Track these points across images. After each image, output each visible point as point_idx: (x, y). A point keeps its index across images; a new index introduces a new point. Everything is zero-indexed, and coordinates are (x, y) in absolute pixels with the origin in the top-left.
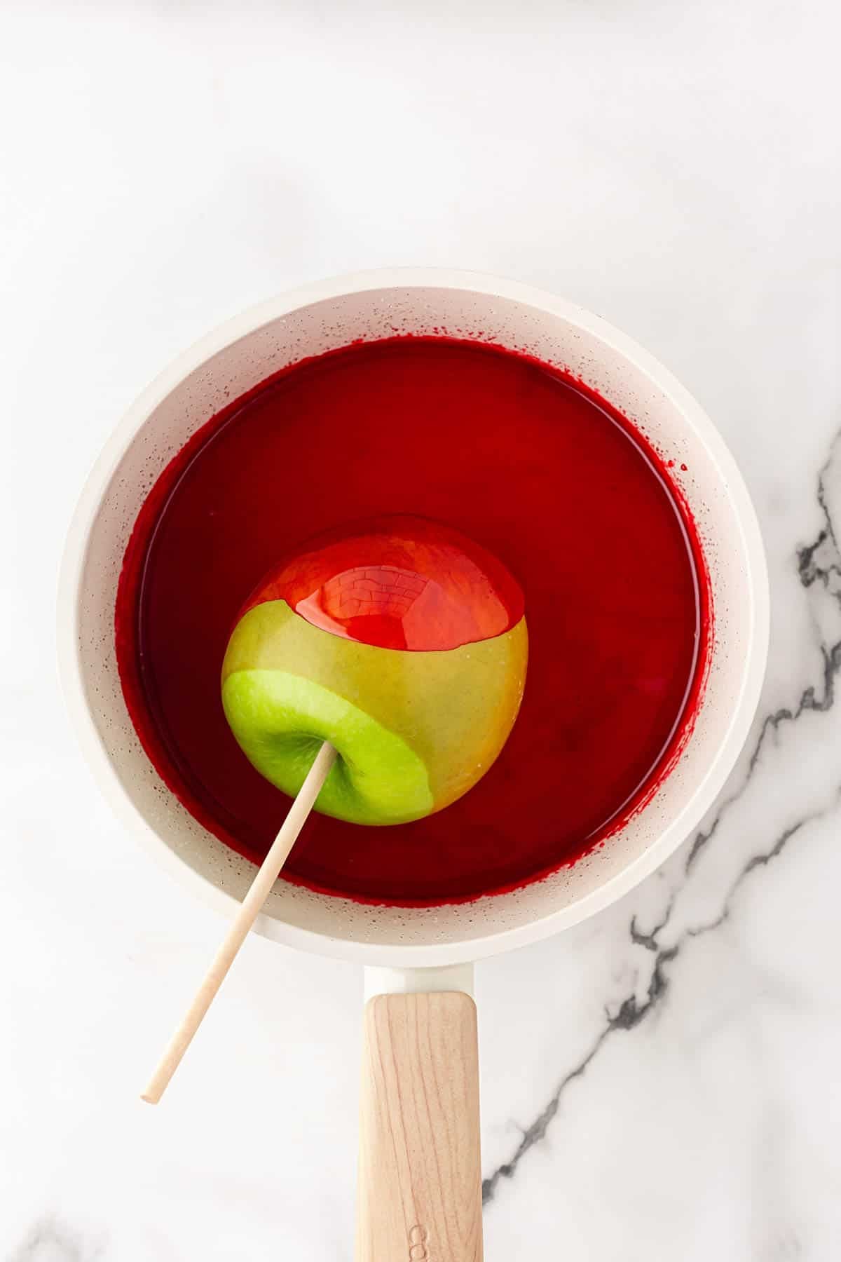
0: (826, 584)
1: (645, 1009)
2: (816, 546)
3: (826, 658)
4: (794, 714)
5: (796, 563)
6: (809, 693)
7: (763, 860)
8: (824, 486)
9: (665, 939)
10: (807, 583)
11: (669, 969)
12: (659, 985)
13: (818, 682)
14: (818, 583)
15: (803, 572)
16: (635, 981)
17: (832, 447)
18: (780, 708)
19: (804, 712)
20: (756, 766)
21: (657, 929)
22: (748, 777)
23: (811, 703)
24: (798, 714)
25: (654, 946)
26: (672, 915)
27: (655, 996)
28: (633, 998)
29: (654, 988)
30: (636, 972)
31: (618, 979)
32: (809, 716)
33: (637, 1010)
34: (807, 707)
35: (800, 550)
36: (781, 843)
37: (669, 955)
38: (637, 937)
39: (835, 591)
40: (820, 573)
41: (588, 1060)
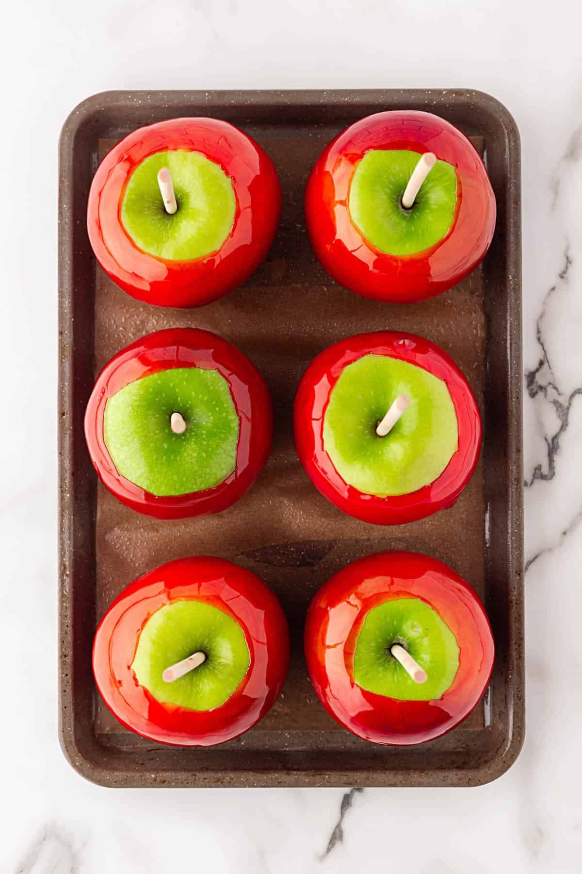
0: (546, 396)
2: (537, 370)
3: (548, 444)
4: (529, 483)
5: (525, 382)
6: (539, 468)
8: (541, 330)
10: (533, 395)
13: (544, 461)
14: (540, 395)
15: (529, 388)
17: (544, 303)
19: (535, 480)
23: (540, 475)
24: (532, 483)
32: (539, 484)
34: (537, 478)
35: (527, 374)
39: (552, 400)
40: (541, 388)
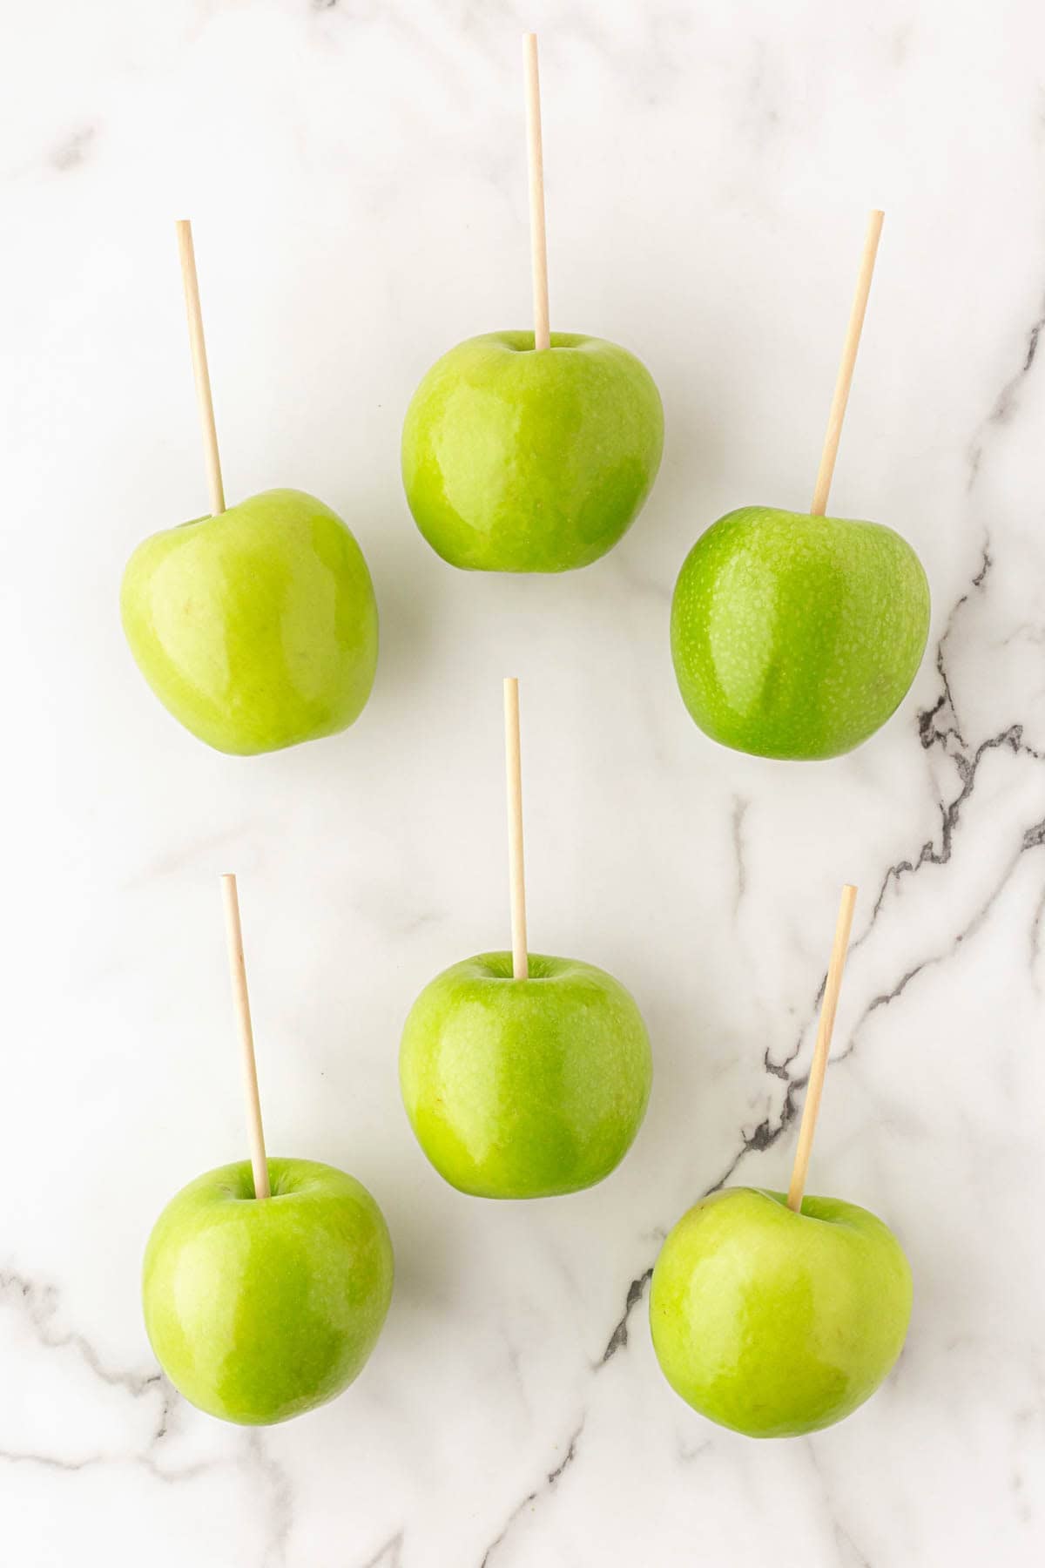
0: (944, 746)
1: (777, 1132)
2: (935, 710)
3: (944, 814)
4: (914, 866)
5: (917, 726)
6: (929, 846)
7: (886, 999)
8: (943, 655)
9: (795, 1070)
10: (927, 744)
11: (797, 1096)
12: (790, 1111)
13: (937, 838)
14: (937, 745)
15: (923, 734)
16: (768, 1108)
17: (950, 619)
18: (902, 860)
19: (924, 862)
20: (880, 913)
21: (788, 1061)
22: (872, 923)
23: (930, 855)
24: (918, 866)
25: (785, 1076)
26: (802, 1048)
27: (786, 1121)
28: (767, 1122)
29: (786, 1114)
30: (770, 1098)
31: (752, 1105)
32: (928, 867)
33: (771, 1133)
34: (926, 860)
35: (920, 714)
36: (902, 985)
37: (800, 1084)
38: (770, 1067)
39: (953, 753)
40: (939, 735)
41: (726, 1177)
